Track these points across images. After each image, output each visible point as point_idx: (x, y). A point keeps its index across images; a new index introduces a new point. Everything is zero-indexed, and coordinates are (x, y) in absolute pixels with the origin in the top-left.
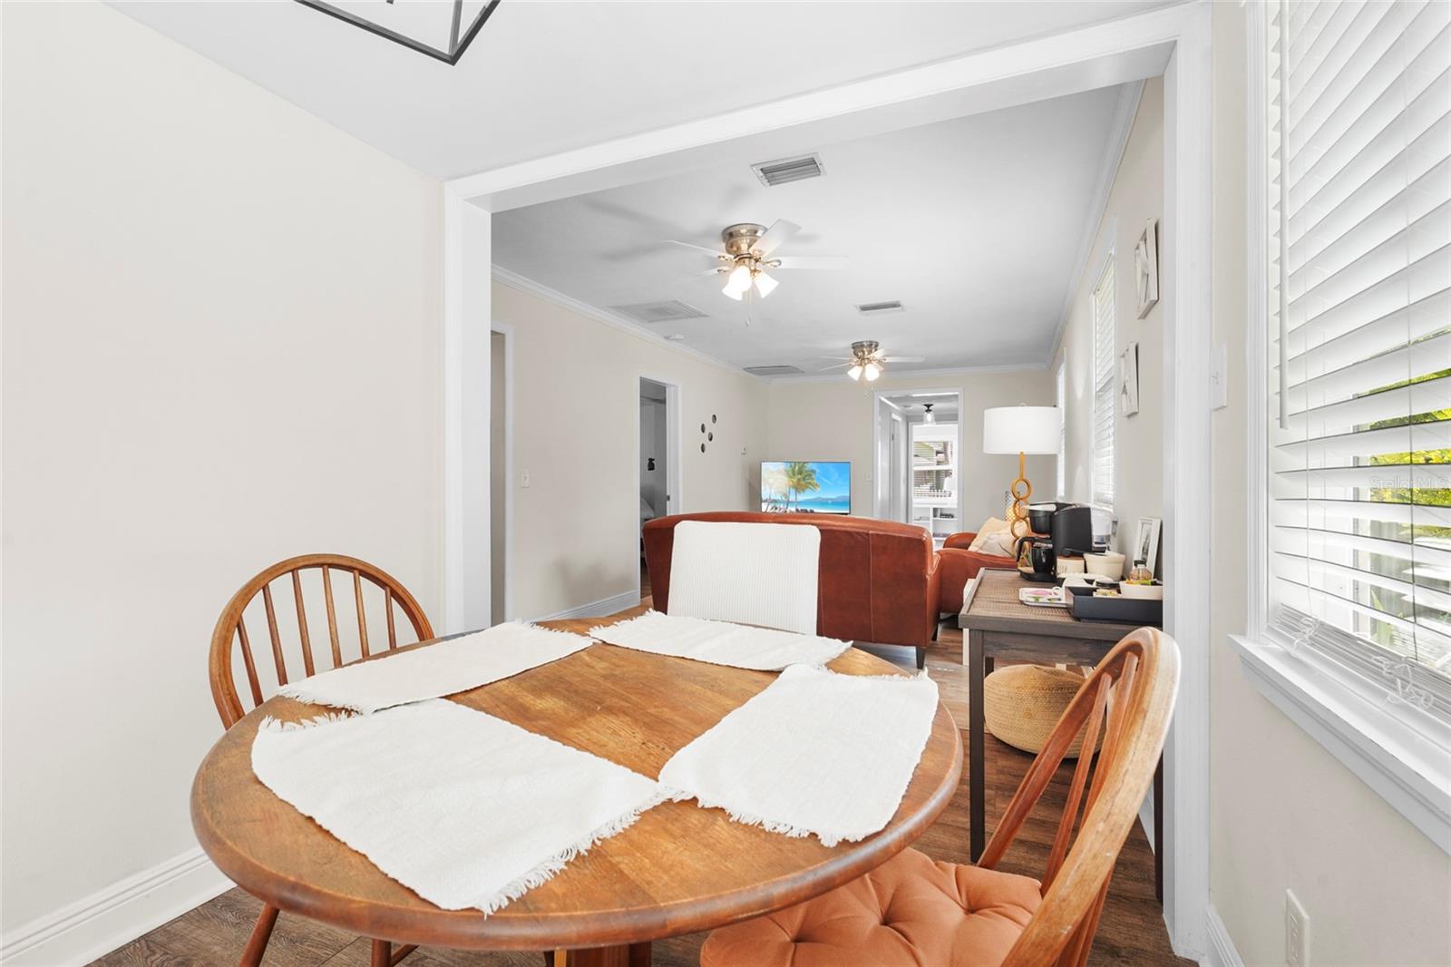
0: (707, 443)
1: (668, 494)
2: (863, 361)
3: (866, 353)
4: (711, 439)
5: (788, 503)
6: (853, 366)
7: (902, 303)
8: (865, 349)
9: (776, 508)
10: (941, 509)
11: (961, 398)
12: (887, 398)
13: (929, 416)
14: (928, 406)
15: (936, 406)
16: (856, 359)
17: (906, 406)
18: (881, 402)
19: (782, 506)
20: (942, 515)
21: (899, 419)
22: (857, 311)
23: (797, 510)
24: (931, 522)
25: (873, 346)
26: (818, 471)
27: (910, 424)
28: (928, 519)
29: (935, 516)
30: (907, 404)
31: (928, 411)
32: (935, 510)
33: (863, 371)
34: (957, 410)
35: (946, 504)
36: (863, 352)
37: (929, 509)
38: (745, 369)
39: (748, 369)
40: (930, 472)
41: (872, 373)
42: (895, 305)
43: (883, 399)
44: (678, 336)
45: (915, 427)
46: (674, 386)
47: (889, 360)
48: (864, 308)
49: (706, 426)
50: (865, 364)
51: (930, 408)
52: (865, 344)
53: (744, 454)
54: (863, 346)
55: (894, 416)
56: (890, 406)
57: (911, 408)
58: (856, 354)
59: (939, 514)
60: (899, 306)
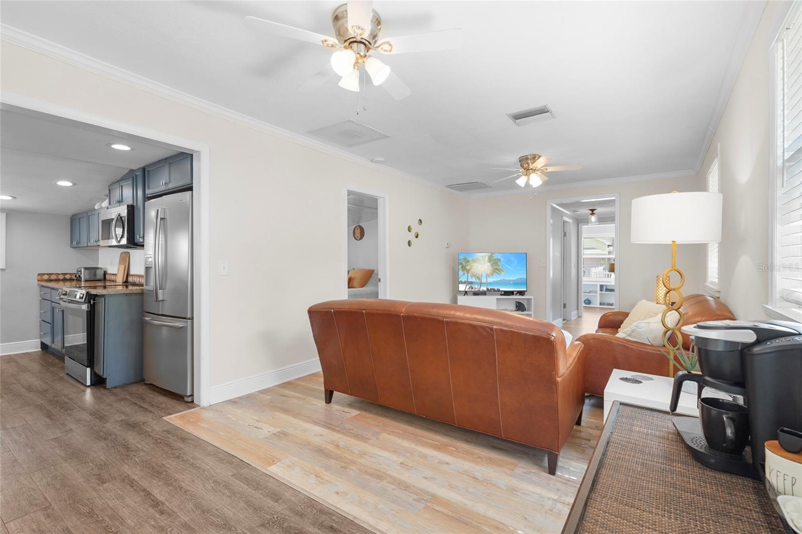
0: (413, 239)
1: (379, 277)
2: (528, 171)
3: (531, 164)
4: (417, 237)
5: (481, 284)
6: (521, 176)
7: (550, 107)
8: (529, 162)
9: (472, 288)
10: (606, 285)
11: (617, 203)
12: (557, 205)
13: (593, 218)
14: (592, 210)
15: (599, 210)
16: (521, 170)
17: (575, 211)
18: (553, 208)
19: (476, 286)
20: (607, 290)
21: (570, 221)
22: (511, 121)
23: (488, 289)
24: (598, 294)
25: (535, 158)
26: (502, 259)
27: (580, 224)
28: (596, 292)
29: (601, 290)
30: (577, 210)
31: (593, 214)
32: (602, 286)
33: (528, 179)
34: (614, 213)
35: (610, 282)
36: (528, 164)
37: (597, 285)
38: (447, 186)
39: (450, 186)
40: (603, 259)
41: (536, 180)
42: (543, 111)
43: (554, 205)
44: (379, 159)
45: (583, 226)
46: (383, 198)
47: (550, 169)
48: (517, 117)
49: (412, 227)
50: (530, 174)
51: (594, 212)
52: (529, 156)
53: (447, 247)
54: (527, 159)
55: (565, 219)
56: (562, 211)
57: (579, 212)
58: (522, 166)
59: (604, 289)
60: (548, 111)
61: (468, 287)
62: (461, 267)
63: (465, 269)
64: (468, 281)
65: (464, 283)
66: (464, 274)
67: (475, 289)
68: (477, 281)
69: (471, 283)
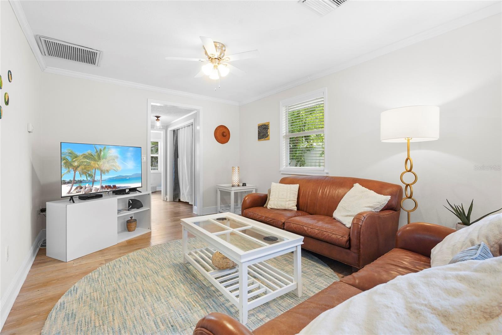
4: (7, 102)
13: (158, 124)
14: (158, 117)
31: (157, 120)
61: (74, 188)
62: (65, 163)
63: (71, 165)
64: (74, 180)
65: (69, 183)
66: (69, 172)
67: (85, 188)
68: (89, 179)
69: (81, 182)
